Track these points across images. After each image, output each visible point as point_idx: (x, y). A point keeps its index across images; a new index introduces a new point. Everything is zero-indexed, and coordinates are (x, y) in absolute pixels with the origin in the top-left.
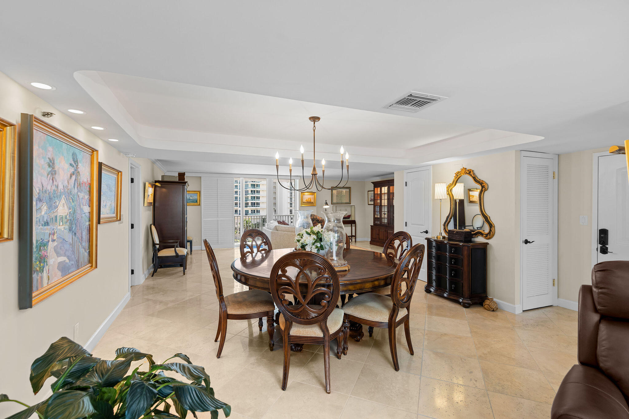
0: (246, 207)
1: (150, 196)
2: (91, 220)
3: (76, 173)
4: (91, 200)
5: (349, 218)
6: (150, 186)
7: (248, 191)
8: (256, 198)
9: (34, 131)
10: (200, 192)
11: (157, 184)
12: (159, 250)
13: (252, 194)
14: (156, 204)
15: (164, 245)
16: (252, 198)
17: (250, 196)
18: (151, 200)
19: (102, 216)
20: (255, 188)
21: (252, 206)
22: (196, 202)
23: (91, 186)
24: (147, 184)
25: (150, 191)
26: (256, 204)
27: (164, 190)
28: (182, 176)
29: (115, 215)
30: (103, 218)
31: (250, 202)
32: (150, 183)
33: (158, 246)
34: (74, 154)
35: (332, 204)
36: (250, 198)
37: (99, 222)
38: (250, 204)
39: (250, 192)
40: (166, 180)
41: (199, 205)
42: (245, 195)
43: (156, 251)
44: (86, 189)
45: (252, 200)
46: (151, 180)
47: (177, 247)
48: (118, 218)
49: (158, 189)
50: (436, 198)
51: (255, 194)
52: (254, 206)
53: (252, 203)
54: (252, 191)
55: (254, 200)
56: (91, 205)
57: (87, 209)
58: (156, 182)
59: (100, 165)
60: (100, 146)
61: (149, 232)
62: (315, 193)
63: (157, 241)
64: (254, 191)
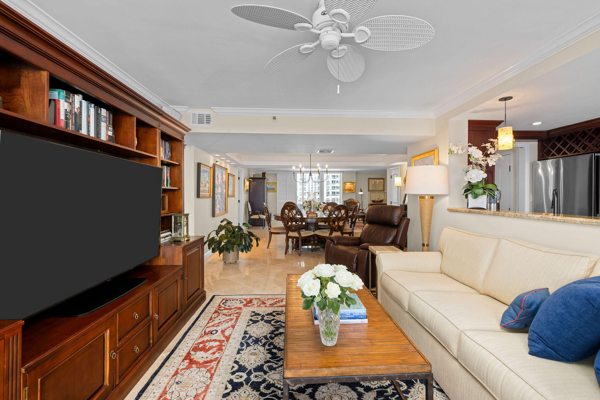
0: (328, 196)
1: (247, 186)
2: (226, 195)
3: (222, 178)
4: (226, 188)
5: (382, 202)
6: (247, 181)
7: (329, 181)
8: (336, 188)
9: (216, 168)
10: (276, 183)
11: (251, 180)
12: (251, 216)
13: (333, 184)
14: (251, 191)
15: (254, 213)
16: (332, 188)
17: (331, 185)
18: (248, 188)
19: (229, 194)
20: (335, 178)
21: (333, 195)
22: (274, 190)
23: (226, 182)
24: (246, 179)
25: (247, 183)
26: (336, 193)
27: (255, 183)
28: (264, 174)
29: (232, 194)
30: (229, 195)
31: (331, 191)
32: (247, 179)
33: (251, 213)
34: (222, 172)
35: (368, 191)
36: (331, 188)
37: (228, 196)
38: (331, 193)
39: (331, 182)
40: (255, 177)
41: (276, 192)
42: (327, 185)
43: (250, 215)
44: (224, 183)
45: (333, 189)
46: (248, 177)
47: (260, 214)
48: (233, 196)
49: (251, 182)
50: (395, 185)
51: (335, 184)
52: (335, 195)
53: (332, 192)
54: (332, 182)
55: (335, 189)
56: (226, 190)
57: (225, 191)
58: (250, 178)
59: (228, 174)
60: (228, 167)
61: (246, 205)
62: (354, 183)
63: (250, 210)
64: (335, 181)
